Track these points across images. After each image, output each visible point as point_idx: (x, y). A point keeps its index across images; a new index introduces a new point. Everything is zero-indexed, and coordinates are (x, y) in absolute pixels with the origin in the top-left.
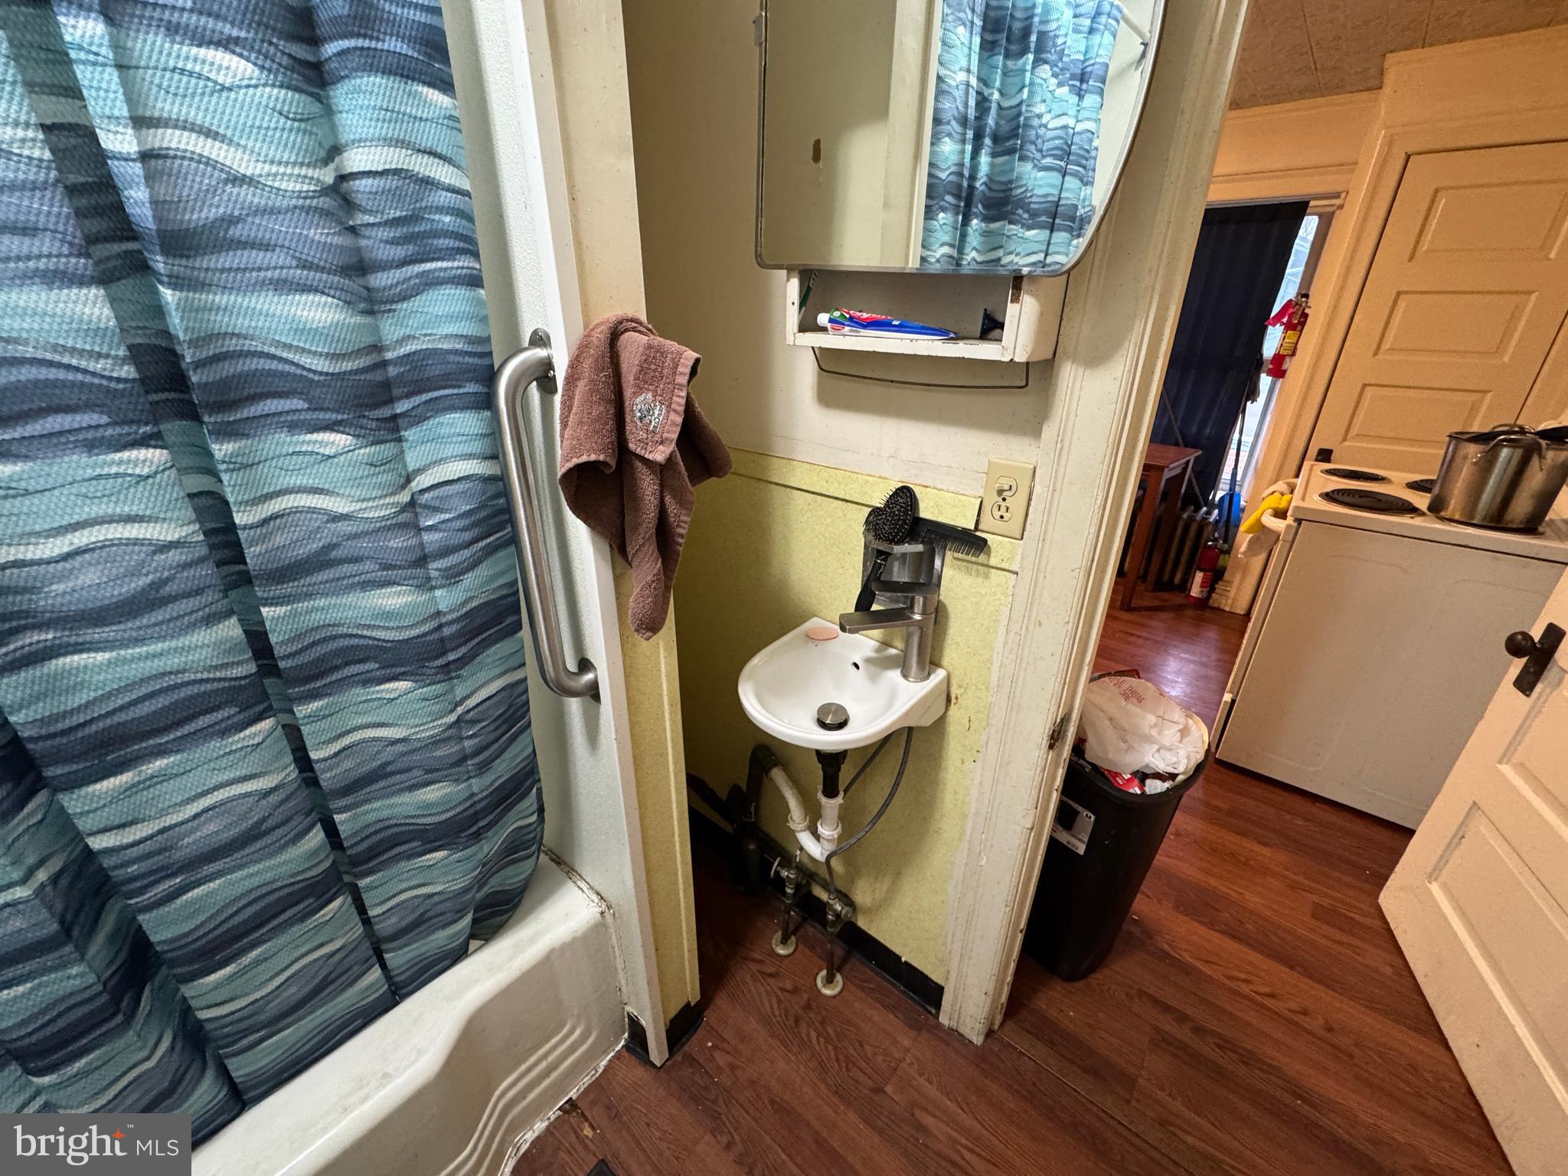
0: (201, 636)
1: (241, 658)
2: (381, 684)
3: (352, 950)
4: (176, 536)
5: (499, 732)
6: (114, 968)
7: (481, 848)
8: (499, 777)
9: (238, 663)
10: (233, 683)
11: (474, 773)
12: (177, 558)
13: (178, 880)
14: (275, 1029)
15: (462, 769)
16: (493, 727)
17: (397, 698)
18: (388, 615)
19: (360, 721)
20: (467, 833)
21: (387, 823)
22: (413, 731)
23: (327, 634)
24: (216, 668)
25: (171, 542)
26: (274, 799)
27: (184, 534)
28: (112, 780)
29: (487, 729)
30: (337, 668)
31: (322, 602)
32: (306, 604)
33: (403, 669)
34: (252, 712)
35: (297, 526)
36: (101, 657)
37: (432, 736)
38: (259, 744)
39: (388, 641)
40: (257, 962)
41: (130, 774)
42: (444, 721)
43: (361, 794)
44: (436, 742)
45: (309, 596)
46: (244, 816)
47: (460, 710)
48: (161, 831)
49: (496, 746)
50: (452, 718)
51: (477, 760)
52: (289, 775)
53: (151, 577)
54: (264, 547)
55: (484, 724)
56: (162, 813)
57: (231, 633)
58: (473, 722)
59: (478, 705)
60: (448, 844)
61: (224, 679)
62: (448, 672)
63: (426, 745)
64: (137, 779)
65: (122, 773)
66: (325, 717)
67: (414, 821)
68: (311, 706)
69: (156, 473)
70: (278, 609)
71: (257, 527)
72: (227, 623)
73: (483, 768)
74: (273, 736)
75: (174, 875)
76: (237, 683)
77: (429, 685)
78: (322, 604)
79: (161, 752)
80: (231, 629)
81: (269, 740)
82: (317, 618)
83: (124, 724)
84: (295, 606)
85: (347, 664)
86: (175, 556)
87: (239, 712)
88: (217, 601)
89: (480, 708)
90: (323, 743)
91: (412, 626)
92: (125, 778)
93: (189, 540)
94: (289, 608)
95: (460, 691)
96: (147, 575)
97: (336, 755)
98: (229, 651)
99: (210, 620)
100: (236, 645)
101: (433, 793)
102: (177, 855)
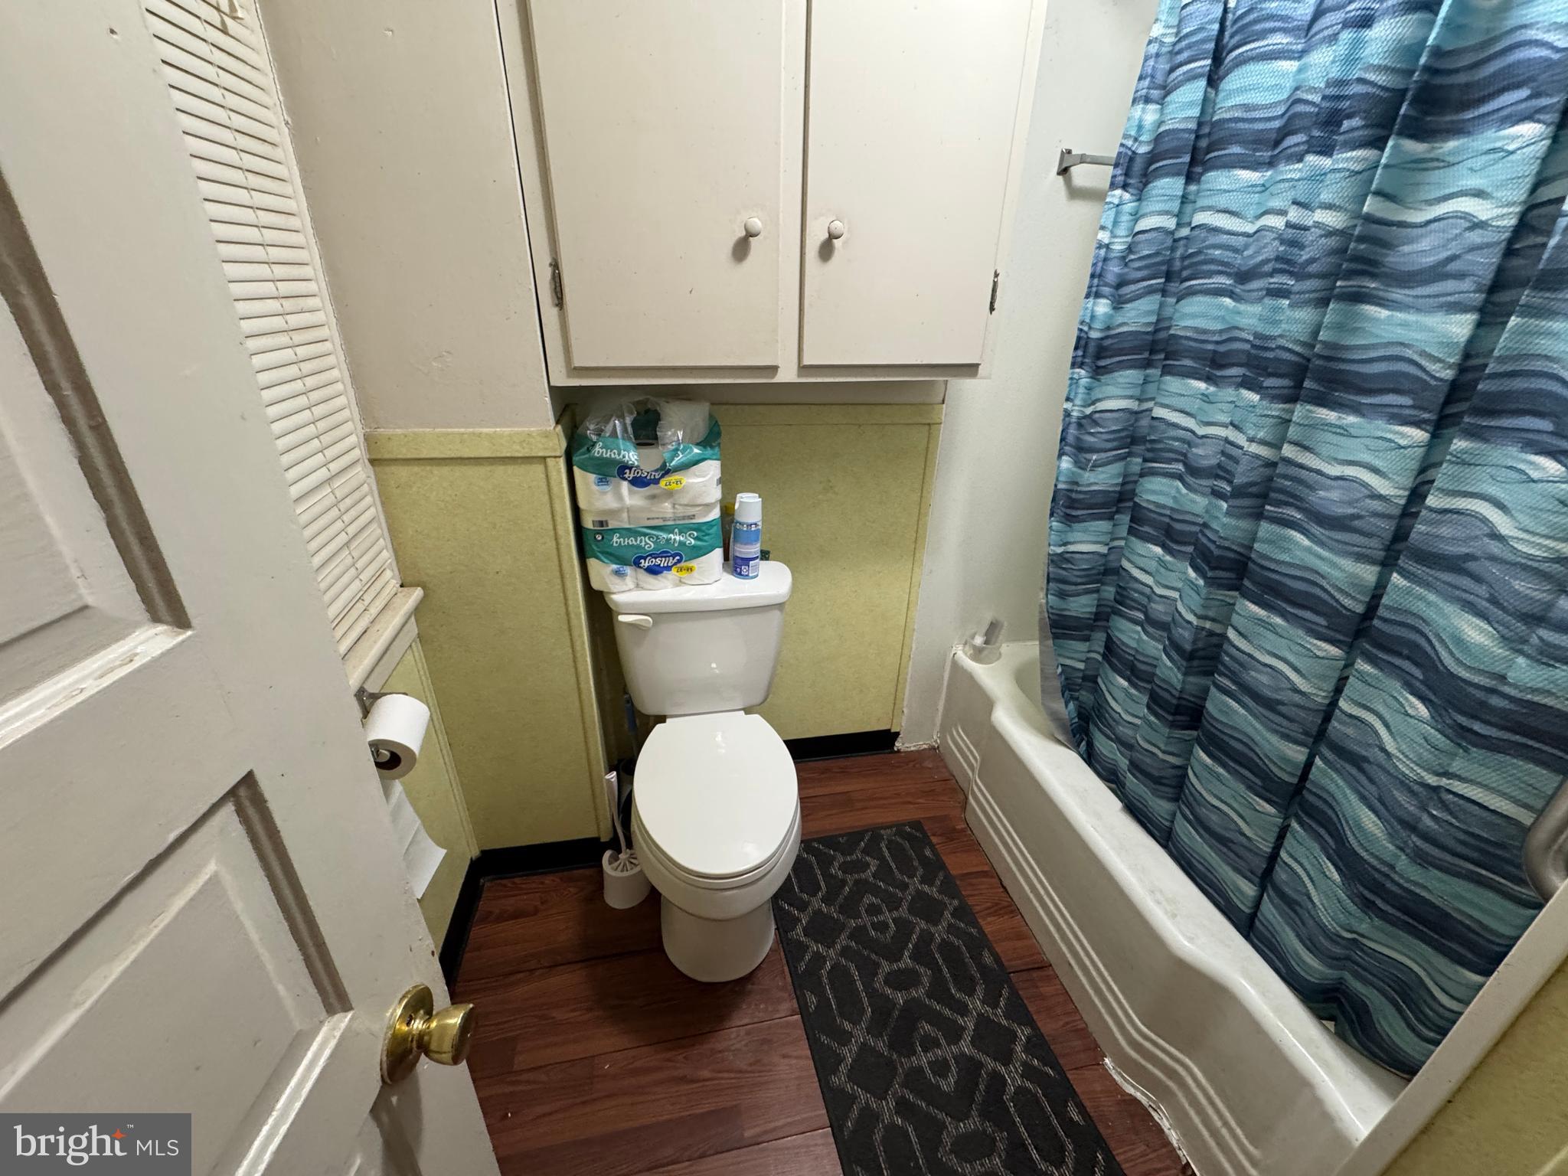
0: (1348, 565)
1: (1358, 596)
2: (1411, 694)
3: (1250, 850)
4: (1387, 493)
5: (1460, 849)
6: (1192, 699)
7: (1361, 921)
8: (1425, 887)
9: (1353, 598)
10: (1338, 607)
11: (1408, 851)
12: (1375, 507)
13: (1233, 687)
14: (1195, 824)
15: (1404, 834)
16: (1462, 836)
17: (1411, 717)
18: (1460, 641)
19: (1381, 709)
20: (1361, 889)
21: (1334, 804)
22: (1398, 754)
23: (1415, 625)
24: (1341, 590)
25: (1381, 495)
26: (1297, 698)
27: (1392, 494)
28: (1257, 607)
29: (1453, 830)
30: (1399, 655)
31: (1432, 597)
32: (1422, 590)
33: (1433, 698)
34: (1332, 633)
35: (1465, 527)
36: (1306, 542)
37: (1405, 775)
38: (1318, 657)
39: (1443, 665)
40: (1218, 777)
41: (1266, 613)
42: (1424, 774)
43: (1340, 763)
44: (1404, 783)
45: (1427, 585)
46: (1278, 690)
47: (1444, 782)
48: (1250, 656)
49: (1449, 858)
50: (1432, 780)
51: (1419, 842)
52: (1318, 696)
53: (1356, 510)
54: (1429, 529)
55: (1454, 821)
56: (1259, 648)
57: (1365, 575)
58: (1445, 806)
59: (1462, 797)
60: (1345, 876)
61: (1337, 601)
62: (1463, 736)
63: (1396, 778)
64: (1265, 618)
65: (1263, 609)
66: (1365, 682)
67: (1343, 822)
68: (1365, 666)
69: (1409, 447)
70: (1402, 580)
71: (1435, 512)
72: (1368, 567)
73: (1420, 858)
74: (1331, 662)
75: (1235, 682)
76: (1341, 609)
77: (1437, 730)
78: (1431, 599)
79: (1283, 614)
80: (1369, 574)
81: (1326, 661)
82: (1420, 607)
83: (1285, 585)
84: (1414, 586)
85: (1408, 658)
86: (1377, 505)
87: (1326, 627)
88: (1375, 549)
89: (1461, 802)
90: (1352, 699)
91: (1468, 668)
92: (1262, 613)
93: (1392, 499)
94: (1409, 584)
95: (1456, 766)
96: (1354, 508)
97: (1351, 716)
98: (1354, 585)
99: (1360, 558)
100: (1362, 585)
101: (1369, 821)
102: (1245, 676)
